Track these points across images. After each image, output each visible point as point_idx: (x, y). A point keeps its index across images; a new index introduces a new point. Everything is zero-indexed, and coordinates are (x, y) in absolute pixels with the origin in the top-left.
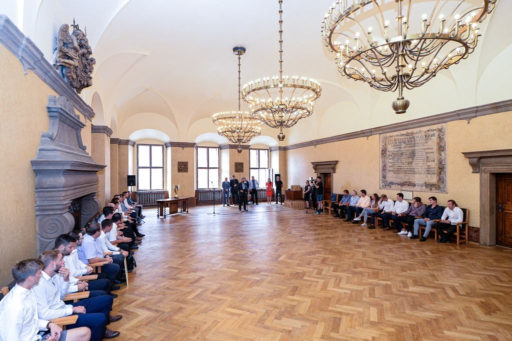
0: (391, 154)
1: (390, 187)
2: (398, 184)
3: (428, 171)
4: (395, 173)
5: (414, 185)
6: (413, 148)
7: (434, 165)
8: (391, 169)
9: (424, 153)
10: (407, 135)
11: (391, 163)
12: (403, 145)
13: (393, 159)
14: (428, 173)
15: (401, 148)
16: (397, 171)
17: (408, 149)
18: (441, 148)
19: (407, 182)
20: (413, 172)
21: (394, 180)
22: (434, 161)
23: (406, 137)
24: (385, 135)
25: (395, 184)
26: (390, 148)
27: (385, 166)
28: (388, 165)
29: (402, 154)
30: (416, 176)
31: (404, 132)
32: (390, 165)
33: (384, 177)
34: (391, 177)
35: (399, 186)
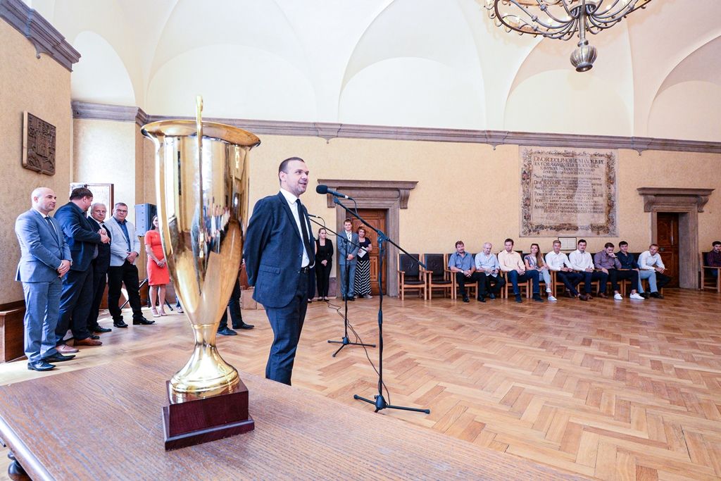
0: (539, 180)
1: (538, 233)
2: (551, 228)
3: (594, 208)
4: (546, 211)
5: (576, 229)
6: (575, 176)
7: (602, 201)
8: (540, 204)
9: (590, 184)
10: (566, 154)
11: (540, 194)
12: (559, 169)
13: (543, 188)
14: (594, 212)
15: (556, 172)
16: (551, 208)
17: (567, 176)
18: (611, 180)
19: (566, 225)
20: (574, 210)
21: (545, 222)
22: (602, 196)
23: (565, 158)
24: (529, 148)
25: (546, 227)
26: (538, 171)
27: (528, 199)
28: (534, 197)
29: (558, 182)
30: (579, 215)
31: (562, 150)
32: (539, 197)
33: (527, 217)
34: (538, 217)
35: (554, 231)
